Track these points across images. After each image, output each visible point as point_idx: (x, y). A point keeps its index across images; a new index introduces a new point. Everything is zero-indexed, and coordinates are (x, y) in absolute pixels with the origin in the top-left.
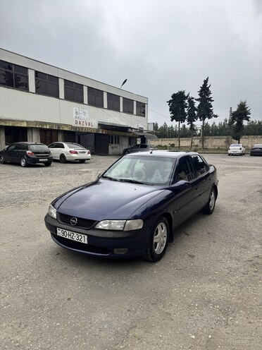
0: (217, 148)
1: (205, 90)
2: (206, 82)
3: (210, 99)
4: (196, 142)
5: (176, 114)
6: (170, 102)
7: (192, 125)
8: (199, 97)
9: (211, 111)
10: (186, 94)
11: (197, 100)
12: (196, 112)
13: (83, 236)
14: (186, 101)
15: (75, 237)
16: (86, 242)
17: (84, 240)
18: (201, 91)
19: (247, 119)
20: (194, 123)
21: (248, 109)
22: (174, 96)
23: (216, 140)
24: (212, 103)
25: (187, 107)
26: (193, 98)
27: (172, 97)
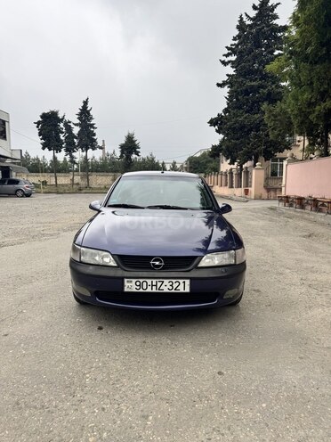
0: (102, 187)
1: (85, 113)
2: (86, 103)
3: (92, 126)
4: (77, 179)
5: (49, 140)
6: (38, 123)
7: (72, 157)
8: (78, 121)
9: (95, 140)
10: (60, 116)
11: (75, 125)
12: (75, 140)
13: (181, 281)
14: (62, 125)
15: (166, 286)
16: (188, 290)
17: (184, 287)
18: (80, 114)
19: (137, 153)
20: (74, 154)
21: (137, 143)
22: (44, 116)
23: (101, 178)
24: (95, 131)
25: (62, 133)
26: (70, 122)
27: (42, 117)
